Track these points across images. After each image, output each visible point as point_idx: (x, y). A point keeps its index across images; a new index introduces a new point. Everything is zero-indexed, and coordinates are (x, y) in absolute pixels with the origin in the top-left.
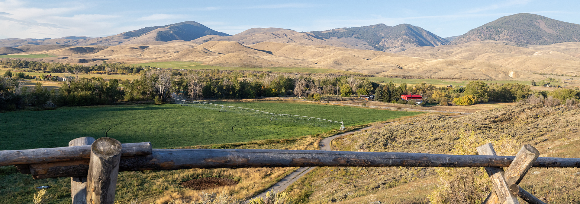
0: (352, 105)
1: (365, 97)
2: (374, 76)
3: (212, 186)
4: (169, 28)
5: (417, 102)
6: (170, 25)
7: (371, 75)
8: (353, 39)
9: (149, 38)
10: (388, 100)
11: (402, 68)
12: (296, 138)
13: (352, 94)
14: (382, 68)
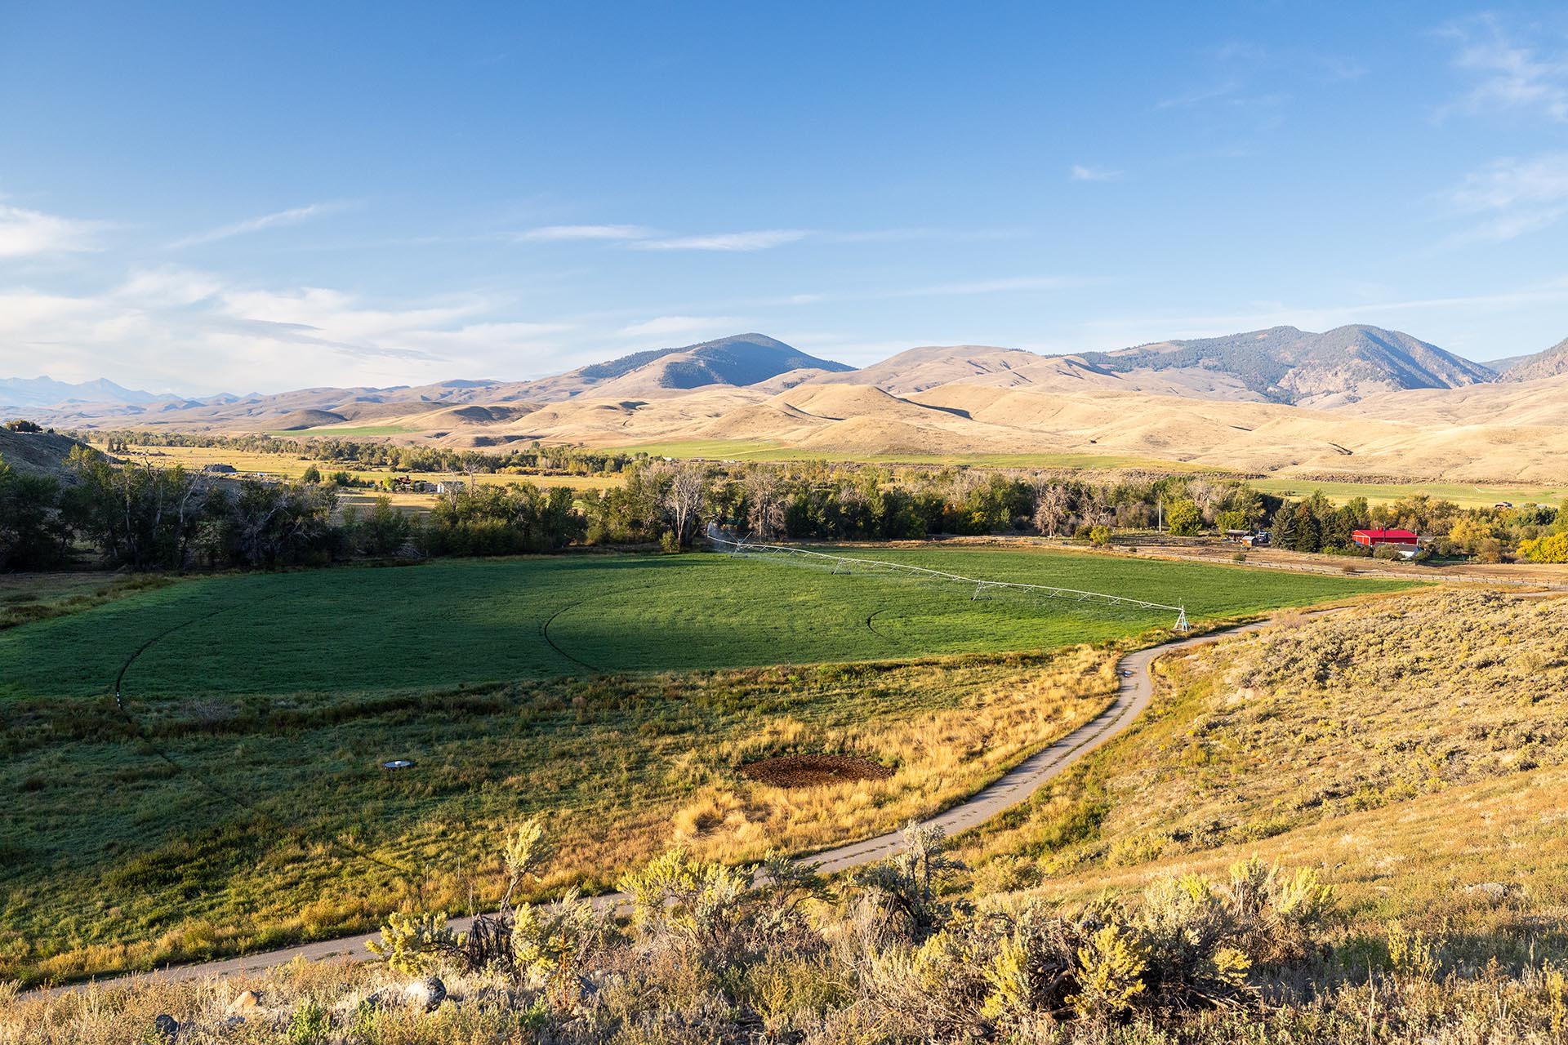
0: (1203, 559)
1: (1241, 535)
2: (1263, 476)
3: (823, 778)
4: (698, 353)
5: (1403, 553)
6: (699, 345)
7: (1255, 472)
8: (1199, 371)
9: (644, 380)
10: (1311, 545)
11: (1350, 453)
12: (1047, 651)
13: (1202, 529)
14: (1290, 452)
